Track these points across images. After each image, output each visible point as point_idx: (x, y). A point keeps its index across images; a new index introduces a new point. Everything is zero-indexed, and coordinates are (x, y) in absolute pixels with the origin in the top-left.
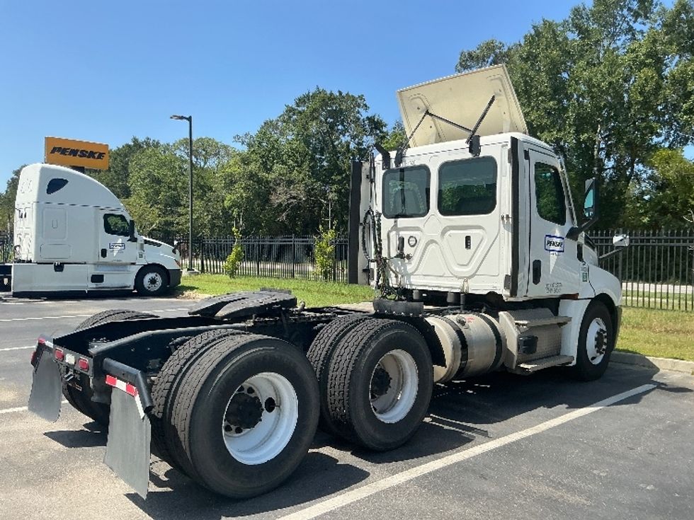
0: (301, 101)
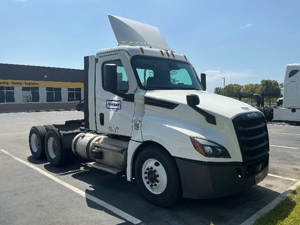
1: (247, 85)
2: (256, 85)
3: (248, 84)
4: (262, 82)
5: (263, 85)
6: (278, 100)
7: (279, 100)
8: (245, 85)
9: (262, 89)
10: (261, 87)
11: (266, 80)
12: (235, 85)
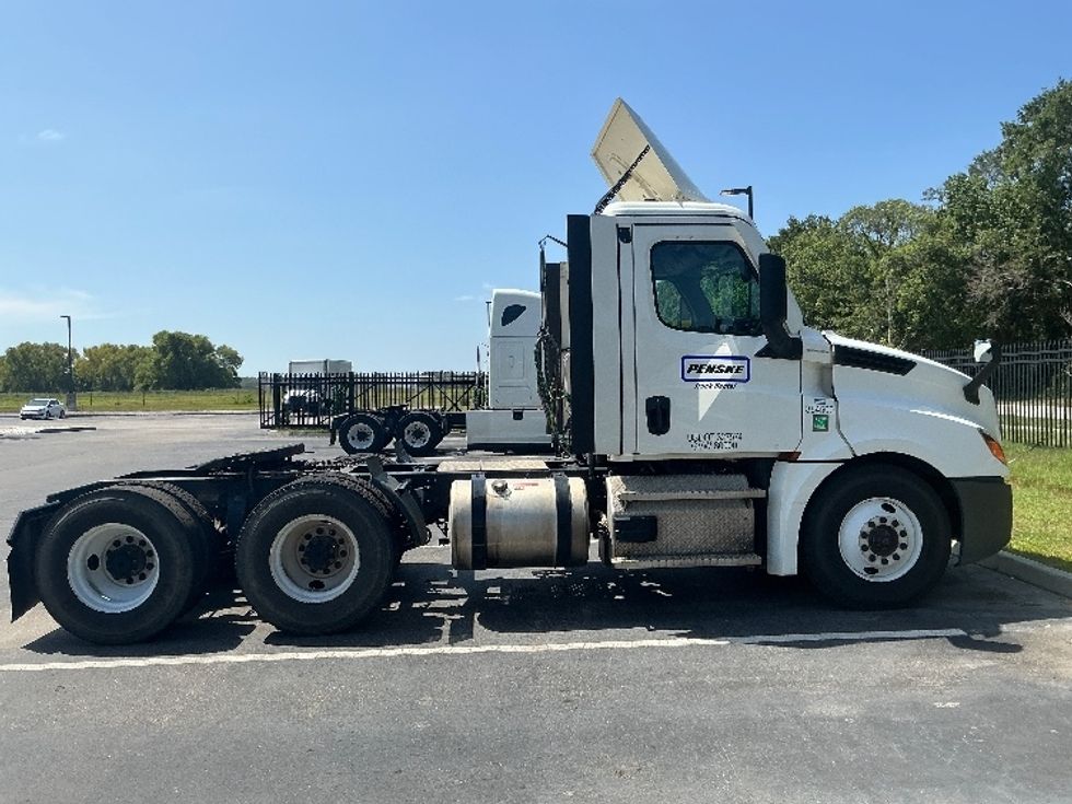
0: (1032, 109)
1: (96, 347)
2: (132, 348)
3: (99, 347)
4: (156, 338)
5: (163, 350)
6: (287, 397)
7: (291, 398)
8: (87, 347)
9: (158, 362)
10: (156, 356)
11: (172, 331)
12: (47, 347)
